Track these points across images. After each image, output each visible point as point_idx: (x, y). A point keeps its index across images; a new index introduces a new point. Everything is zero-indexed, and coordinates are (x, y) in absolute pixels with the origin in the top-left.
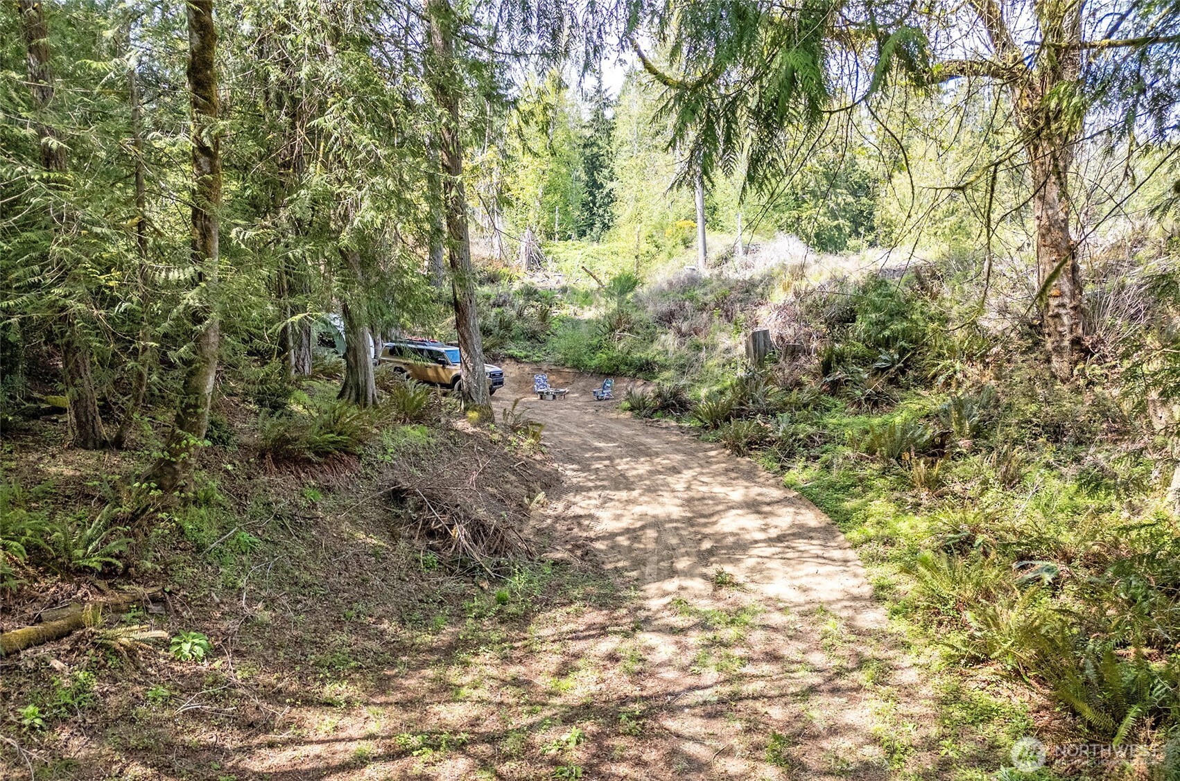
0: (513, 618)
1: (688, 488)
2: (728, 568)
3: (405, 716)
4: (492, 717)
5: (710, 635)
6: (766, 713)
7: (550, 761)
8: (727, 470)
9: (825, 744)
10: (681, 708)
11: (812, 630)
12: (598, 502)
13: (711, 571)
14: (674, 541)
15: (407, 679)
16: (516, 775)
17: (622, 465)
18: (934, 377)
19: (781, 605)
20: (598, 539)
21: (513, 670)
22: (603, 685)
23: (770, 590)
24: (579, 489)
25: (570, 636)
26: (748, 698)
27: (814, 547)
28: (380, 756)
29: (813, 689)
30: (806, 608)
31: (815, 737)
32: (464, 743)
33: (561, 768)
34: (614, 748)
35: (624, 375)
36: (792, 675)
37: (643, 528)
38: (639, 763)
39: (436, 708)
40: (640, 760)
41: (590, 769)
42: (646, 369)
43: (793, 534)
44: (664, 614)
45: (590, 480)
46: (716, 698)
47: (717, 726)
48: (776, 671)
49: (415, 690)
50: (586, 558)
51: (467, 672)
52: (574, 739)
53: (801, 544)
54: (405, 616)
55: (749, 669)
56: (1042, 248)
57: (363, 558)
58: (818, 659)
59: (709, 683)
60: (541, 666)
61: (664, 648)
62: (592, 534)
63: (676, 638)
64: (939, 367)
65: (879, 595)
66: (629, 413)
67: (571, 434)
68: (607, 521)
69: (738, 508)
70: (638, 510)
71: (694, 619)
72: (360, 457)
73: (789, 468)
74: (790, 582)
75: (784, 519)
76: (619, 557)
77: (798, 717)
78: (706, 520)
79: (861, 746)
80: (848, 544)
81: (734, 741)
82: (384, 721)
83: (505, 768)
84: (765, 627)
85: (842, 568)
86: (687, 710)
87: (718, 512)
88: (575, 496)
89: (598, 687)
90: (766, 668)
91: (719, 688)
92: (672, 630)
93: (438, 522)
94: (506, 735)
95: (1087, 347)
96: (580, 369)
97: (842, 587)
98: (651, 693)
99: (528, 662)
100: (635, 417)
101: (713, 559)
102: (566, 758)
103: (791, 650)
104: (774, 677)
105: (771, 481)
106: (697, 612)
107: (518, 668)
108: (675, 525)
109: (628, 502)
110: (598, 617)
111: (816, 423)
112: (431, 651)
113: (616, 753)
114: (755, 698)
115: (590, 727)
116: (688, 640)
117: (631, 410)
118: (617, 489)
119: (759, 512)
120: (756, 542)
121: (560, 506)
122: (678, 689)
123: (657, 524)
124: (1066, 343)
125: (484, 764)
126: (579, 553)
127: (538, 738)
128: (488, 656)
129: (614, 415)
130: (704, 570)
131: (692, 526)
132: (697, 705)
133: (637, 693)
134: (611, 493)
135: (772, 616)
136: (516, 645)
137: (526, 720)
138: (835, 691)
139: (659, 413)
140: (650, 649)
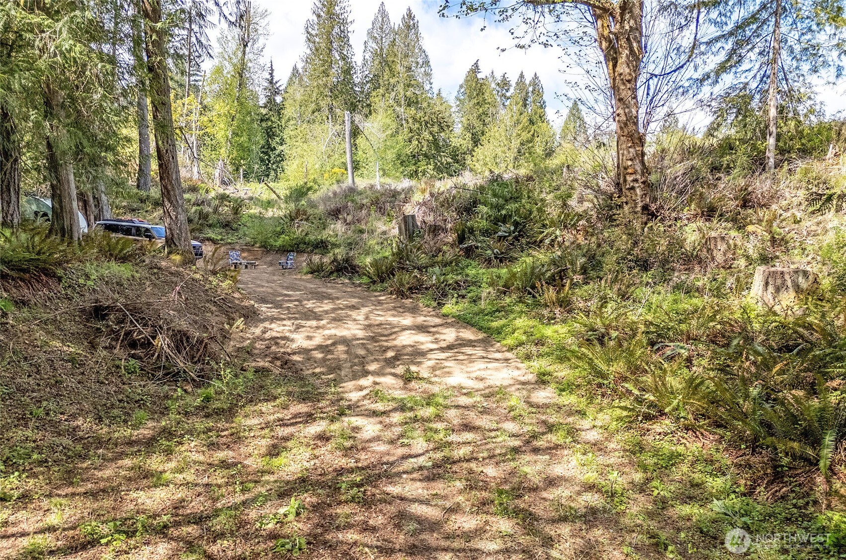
0: (219, 412)
1: (367, 318)
2: (413, 368)
3: (96, 505)
4: (198, 499)
5: (410, 414)
6: (482, 472)
7: (268, 535)
8: (395, 307)
9: (545, 494)
10: (399, 474)
11: (498, 407)
12: (292, 328)
13: (400, 370)
14: (362, 352)
15: (101, 470)
16: (230, 553)
17: (310, 304)
18: (541, 241)
19: (464, 391)
20: (294, 353)
21: (221, 455)
22: (316, 461)
23: (453, 381)
24: (272, 319)
25: (278, 423)
26: (459, 461)
27: (479, 352)
28: (59, 549)
29: (516, 450)
30: (487, 391)
31: (535, 489)
32: (166, 526)
33: (282, 541)
34: (337, 516)
35: (303, 252)
36: (494, 440)
37: (334, 344)
38: (367, 528)
39: (133, 495)
40: (367, 525)
41: (315, 541)
42: (322, 246)
43: (460, 344)
44: (364, 403)
45: (284, 314)
46: (430, 464)
47: (439, 487)
48: (478, 438)
49: (108, 479)
50: (286, 367)
51: (170, 460)
52: (294, 511)
53: (468, 350)
54: (102, 414)
55: (454, 438)
56: (622, 138)
57: (57, 364)
58: (510, 426)
59: (421, 452)
60: (250, 449)
61: (370, 428)
62: (289, 350)
63: (380, 419)
64: (545, 234)
65: (542, 380)
66: (310, 276)
67: (263, 286)
68: (300, 340)
69: (410, 329)
70: (327, 332)
71: (392, 405)
72: (60, 279)
73: (444, 304)
74: (466, 375)
75: (450, 335)
76: (316, 365)
77: (512, 473)
78: (386, 338)
79: (579, 493)
80: (505, 349)
81: (460, 499)
82: (68, 512)
83: (214, 549)
84: (457, 407)
85: (505, 364)
86: (405, 476)
87: (395, 333)
88: (271, 323)
89: (312, 463)
90: (469, 436)
91: (431, 454)
92: (374, 414)
93: (140, 333)
94: (217, 513)
95: (653, 212)
96: (267, 248)
97: (511, 376)
98: (365, 464)
99: (236, 447)
100: (315, 278)
101: (398, 363)
102: (286, 530)
103: (484, 422)
104: (479, 443)
105: (431, 313)
106: (394, 399)
107: (225, 453)
108: (361, 341)
109: (318, 328)
110: (303, 408)
111: (460, 274)
112: (131, 443)
113: (341, 521)
114: (468, 461)
115: (309, 499)
116: (391, 419)
117: (312, 273)
118: (308, 319)
119: (429, 332)
120: (431, 350)
121: (258, 331)
122: (391, 459)
123: (344, 341)
124: (639, 209)
125: (190, 545)
126: (278, 363)
127: (253, 514)
128: (193, 444)
129: (299, 277)
130: (393, 371)
131: (376, 342)
132: (414, 470)
133: (353, 465)
134: (303, 322)
135: (459, 399)
136: (223, 434)
137: (239, 498)
138: (536, 451)
139: (335, 274)
140: (356, 429)
